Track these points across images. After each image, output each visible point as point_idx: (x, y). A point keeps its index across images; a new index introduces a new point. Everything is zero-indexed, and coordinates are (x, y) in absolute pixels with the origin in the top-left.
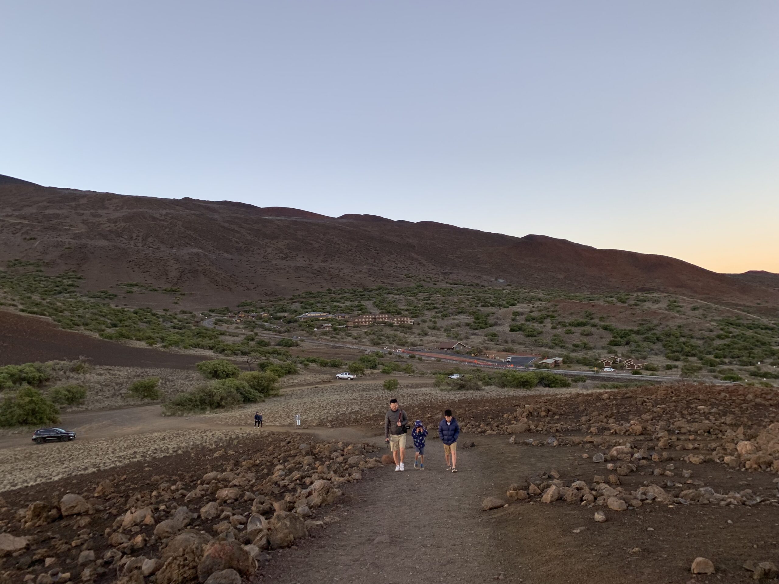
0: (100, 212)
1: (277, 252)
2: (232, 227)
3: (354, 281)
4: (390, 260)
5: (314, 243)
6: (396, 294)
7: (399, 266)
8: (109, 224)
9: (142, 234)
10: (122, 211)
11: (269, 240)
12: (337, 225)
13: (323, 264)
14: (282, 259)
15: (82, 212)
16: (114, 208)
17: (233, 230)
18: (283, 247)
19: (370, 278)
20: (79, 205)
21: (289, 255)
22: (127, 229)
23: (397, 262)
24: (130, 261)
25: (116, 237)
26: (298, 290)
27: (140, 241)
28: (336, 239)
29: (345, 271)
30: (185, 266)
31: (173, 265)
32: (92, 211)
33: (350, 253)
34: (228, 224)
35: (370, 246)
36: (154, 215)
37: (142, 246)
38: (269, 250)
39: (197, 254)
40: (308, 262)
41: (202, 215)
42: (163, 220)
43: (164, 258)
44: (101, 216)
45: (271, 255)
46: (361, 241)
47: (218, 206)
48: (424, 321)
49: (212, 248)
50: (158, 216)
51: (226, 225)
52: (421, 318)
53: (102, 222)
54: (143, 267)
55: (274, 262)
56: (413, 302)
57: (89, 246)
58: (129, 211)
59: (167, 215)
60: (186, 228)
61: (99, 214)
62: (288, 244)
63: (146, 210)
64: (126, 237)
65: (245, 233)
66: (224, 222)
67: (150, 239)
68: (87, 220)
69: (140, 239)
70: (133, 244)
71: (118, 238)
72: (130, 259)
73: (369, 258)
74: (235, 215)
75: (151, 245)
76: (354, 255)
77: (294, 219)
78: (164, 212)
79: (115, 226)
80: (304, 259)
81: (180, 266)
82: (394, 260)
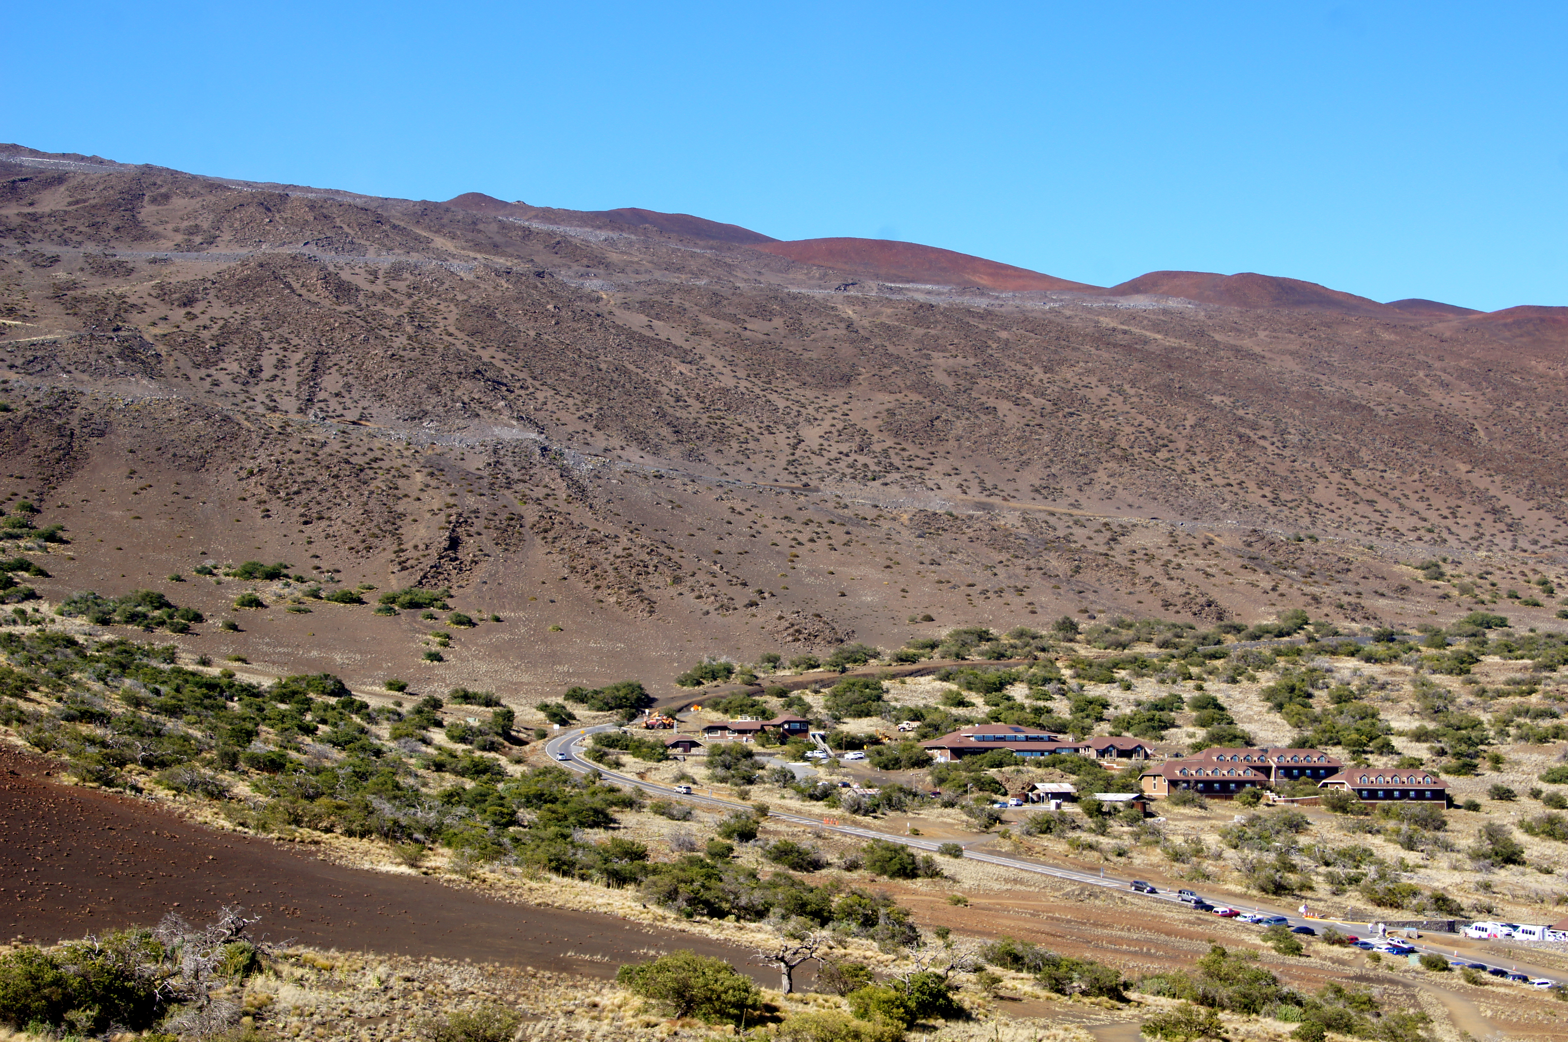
0: (124, 252)
1: (844, 448)
2: (663, 330)
3: (1174, 588)
4: (1348, 494)
5: (1004, 406)
6: (1369, 659)
7: (1392, 522)
8: (162, 310)
9: (299, 356)
10: (213, 250)
11: (810, 394)
12: (1106, 322)
13: (1039, 506)
14: (867, 477)
15: (50, 249)
16: (179, 238)
17: (663, 346)
18: (871, 426)
19: (1252, 577)
20: (35, 218)
21: (896, 461)
22: (237, 331)
23: (1382, 504)
24: (251, 473)
25: (197, 366)
26: (929, 619)
27: (292, 386)
28: (1104, 391)
29: (1136, 540)
30: (471, 501)
31: (424, 496)
32: (91, 248)
33: (1163, 454)
34: (643, 319)
35: (1254, 427)
36: (345, 276)
37: (301, 410)
38: (812, 435)
39: (518, 449)
40: (975, 494)
41: (540, 275)
42: (383, 298)
43: (385, 464)
44: (126, 271)
45: (818, 461)
46: (1217, 399)
47: (603, 234)
48: (1504, 794)
49: (581, 426)
50: (361, 281)
51: (637, 321)
52: (1490, 777)
53: (132, 300)
54: (305, 497)
55: (829, 489)
56: (1449, 697)
57: (84, 401)
58: (244, 251)
59: (396, 272)
60: (472, 334)
61: (120, 264)
62: (891, 413)
63: (312, 250)
64: (234, 367)
65: (710, 360)
66: (626, 306)
67: (331, 382)
68: (74, 285)
69: (292, 375)
70: (261, 397)
71: (203, 372)
72: (250, 465)
73: (1251, 485)
74: (675, 279)
75: (333, 403)
76: (1181, 465)
77: (921, 298)
78: (385, 261)
79: (190, 316)
80: (957, 480)
81: (452, 501)
82: (1370, 495)
